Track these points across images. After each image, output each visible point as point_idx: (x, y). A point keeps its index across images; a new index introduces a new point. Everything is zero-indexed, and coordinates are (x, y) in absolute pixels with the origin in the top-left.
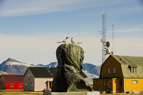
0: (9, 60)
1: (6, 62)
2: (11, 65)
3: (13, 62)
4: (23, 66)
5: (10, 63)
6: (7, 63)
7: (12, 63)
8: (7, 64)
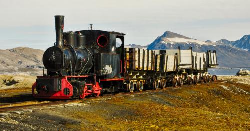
0: (167, 34)
1: (162, 38)
2: (172, 43)
3: (174, 37)
4: (193, 44)
5: (170, 39)
6: (165, 40)
7: (173, 41)
8: (163, 42)
